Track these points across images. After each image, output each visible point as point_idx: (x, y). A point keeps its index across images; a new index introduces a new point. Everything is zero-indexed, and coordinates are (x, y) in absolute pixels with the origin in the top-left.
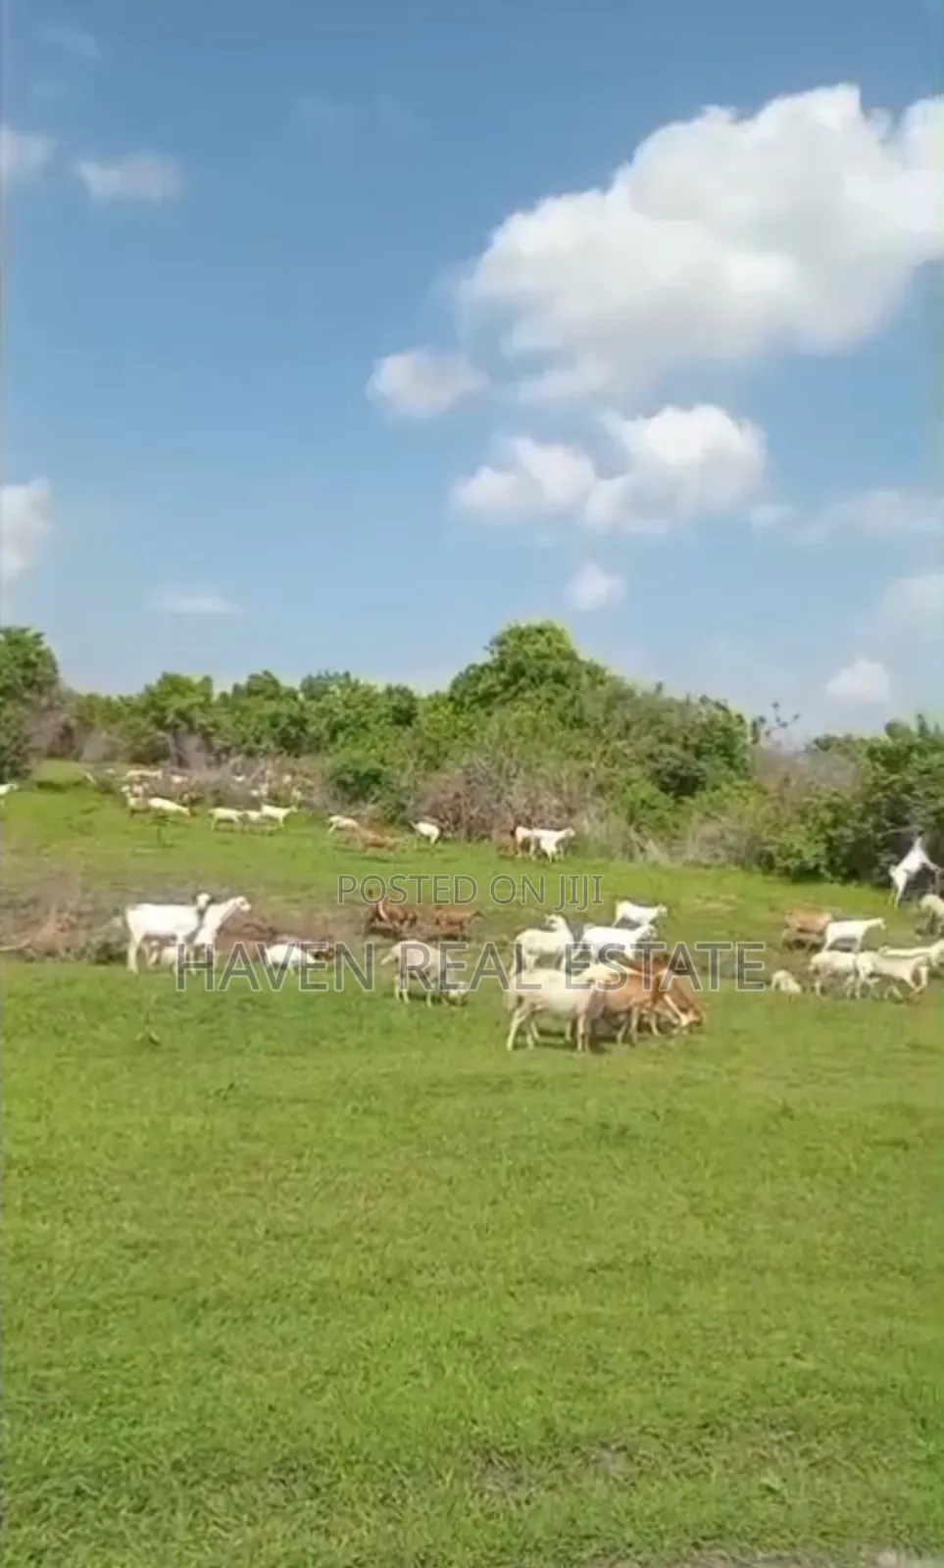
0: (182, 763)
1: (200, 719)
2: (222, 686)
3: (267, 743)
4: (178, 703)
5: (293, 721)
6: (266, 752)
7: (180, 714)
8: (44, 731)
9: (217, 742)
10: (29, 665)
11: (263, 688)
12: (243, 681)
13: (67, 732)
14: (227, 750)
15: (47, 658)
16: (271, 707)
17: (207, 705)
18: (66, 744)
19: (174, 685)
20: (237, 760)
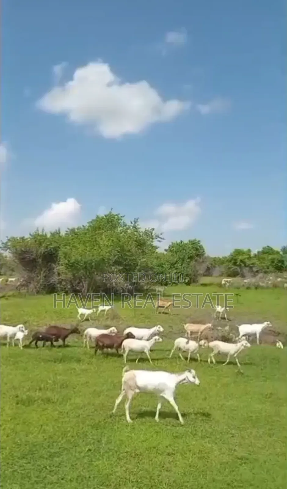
0: (243, 276)
1: (248, 262)
2: (254, 252)
3: (271, 269)
4: (241, 257)
5: (279, 261)
6: (271, 272)
7: (241, 261)
8: (202, 269)
9: (255, 269)
10: (197, 249)
11: (268, 251)
12: (261, 250)
13: (208, 269)
14: (257, 272)
15: (201, 247)
16: (270, 257)
17: (250, 258)
18: (208, 272)
19: (238, 252)
20: (261, 275)
